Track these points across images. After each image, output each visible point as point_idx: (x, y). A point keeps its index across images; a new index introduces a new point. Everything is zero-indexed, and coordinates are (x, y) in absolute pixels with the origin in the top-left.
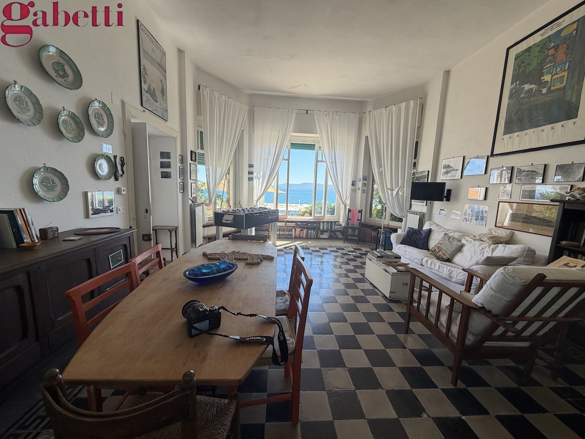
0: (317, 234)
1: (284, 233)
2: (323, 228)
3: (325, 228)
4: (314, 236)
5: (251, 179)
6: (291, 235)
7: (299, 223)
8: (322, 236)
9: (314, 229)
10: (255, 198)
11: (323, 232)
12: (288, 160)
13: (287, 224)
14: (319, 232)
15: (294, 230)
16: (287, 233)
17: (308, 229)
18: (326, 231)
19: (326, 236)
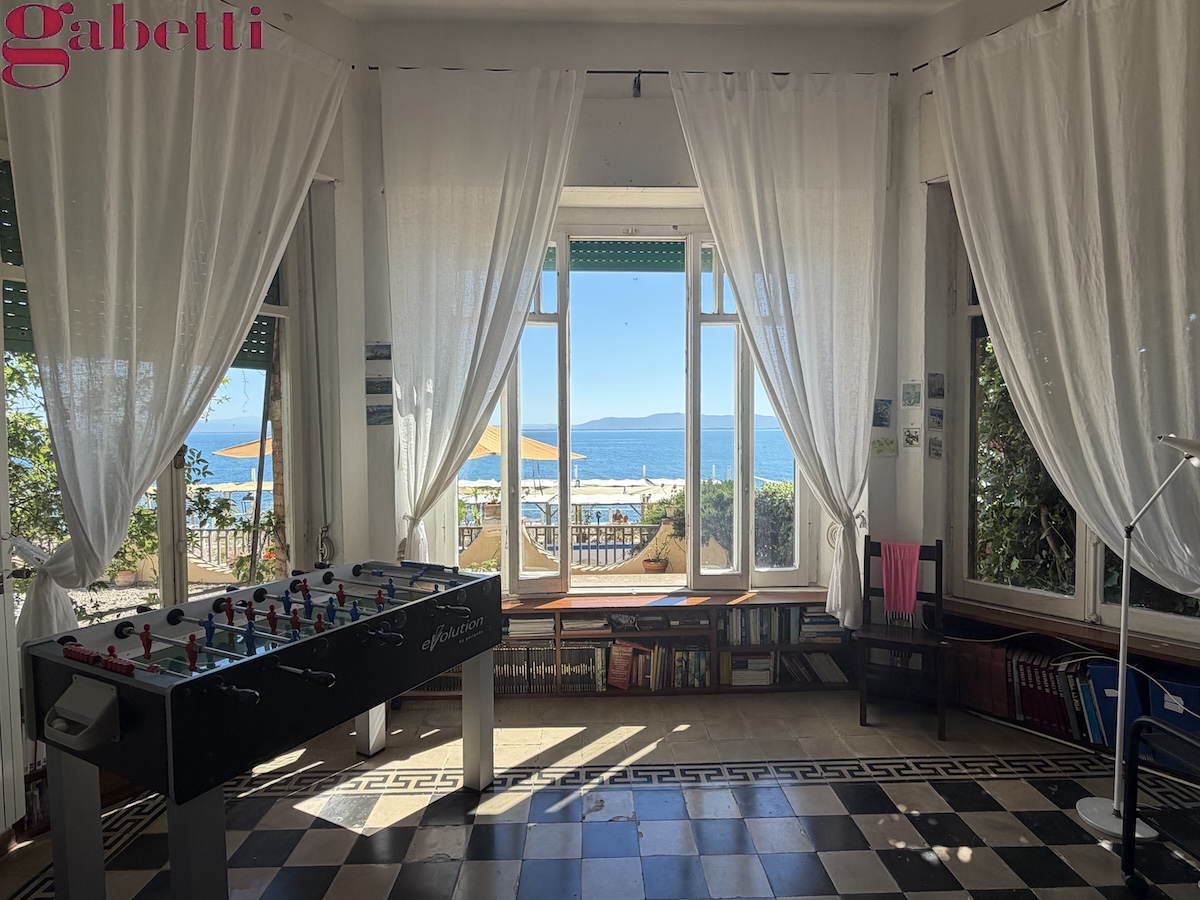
0: (714, 667)
1: (552, 670)
2: (746, 637)
3: (755, 639)
4: (702, 679)
5: (380, 417)
6: (589, 679)
7: (624, 620)
8: (741, 678)
9: (700, 642)
10: (405, 506)
11: (743, 656)
12: (560, 318)
13: (566, 625)
14: (726, 660)
15: (599, 653)
16: (567, 669)
17: (669, 644)
18: (761, 653)
19: (757, 674)
